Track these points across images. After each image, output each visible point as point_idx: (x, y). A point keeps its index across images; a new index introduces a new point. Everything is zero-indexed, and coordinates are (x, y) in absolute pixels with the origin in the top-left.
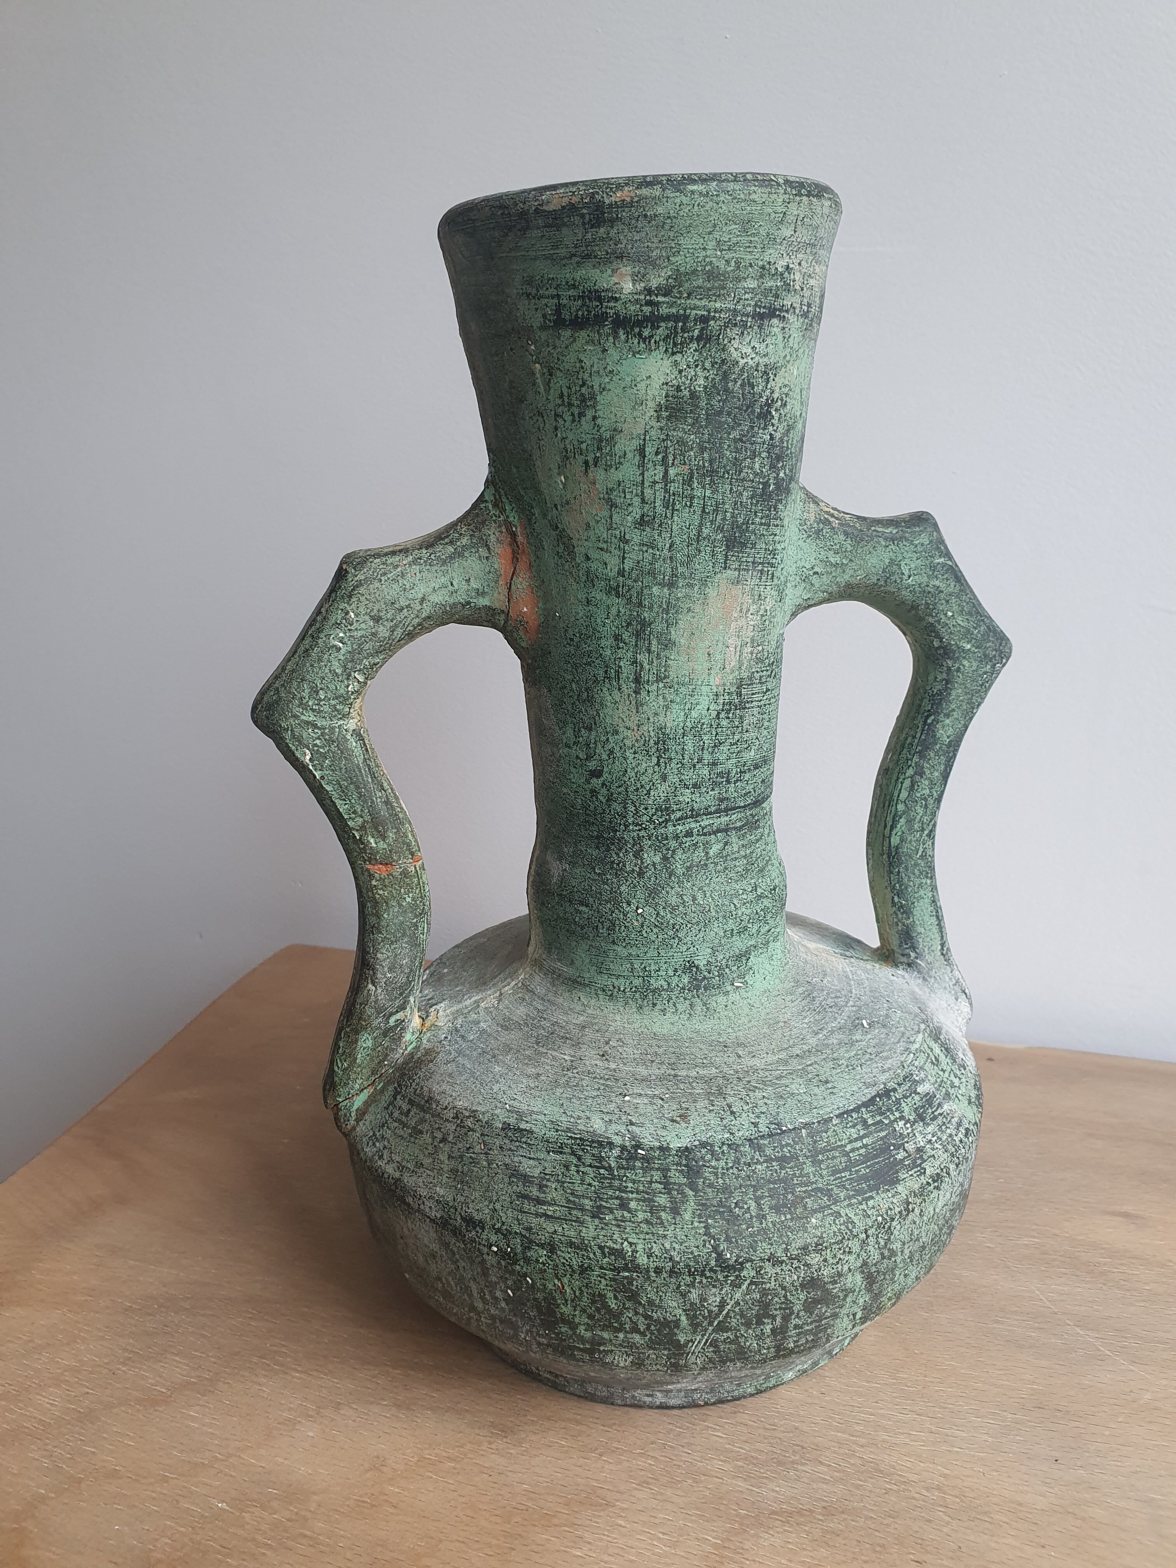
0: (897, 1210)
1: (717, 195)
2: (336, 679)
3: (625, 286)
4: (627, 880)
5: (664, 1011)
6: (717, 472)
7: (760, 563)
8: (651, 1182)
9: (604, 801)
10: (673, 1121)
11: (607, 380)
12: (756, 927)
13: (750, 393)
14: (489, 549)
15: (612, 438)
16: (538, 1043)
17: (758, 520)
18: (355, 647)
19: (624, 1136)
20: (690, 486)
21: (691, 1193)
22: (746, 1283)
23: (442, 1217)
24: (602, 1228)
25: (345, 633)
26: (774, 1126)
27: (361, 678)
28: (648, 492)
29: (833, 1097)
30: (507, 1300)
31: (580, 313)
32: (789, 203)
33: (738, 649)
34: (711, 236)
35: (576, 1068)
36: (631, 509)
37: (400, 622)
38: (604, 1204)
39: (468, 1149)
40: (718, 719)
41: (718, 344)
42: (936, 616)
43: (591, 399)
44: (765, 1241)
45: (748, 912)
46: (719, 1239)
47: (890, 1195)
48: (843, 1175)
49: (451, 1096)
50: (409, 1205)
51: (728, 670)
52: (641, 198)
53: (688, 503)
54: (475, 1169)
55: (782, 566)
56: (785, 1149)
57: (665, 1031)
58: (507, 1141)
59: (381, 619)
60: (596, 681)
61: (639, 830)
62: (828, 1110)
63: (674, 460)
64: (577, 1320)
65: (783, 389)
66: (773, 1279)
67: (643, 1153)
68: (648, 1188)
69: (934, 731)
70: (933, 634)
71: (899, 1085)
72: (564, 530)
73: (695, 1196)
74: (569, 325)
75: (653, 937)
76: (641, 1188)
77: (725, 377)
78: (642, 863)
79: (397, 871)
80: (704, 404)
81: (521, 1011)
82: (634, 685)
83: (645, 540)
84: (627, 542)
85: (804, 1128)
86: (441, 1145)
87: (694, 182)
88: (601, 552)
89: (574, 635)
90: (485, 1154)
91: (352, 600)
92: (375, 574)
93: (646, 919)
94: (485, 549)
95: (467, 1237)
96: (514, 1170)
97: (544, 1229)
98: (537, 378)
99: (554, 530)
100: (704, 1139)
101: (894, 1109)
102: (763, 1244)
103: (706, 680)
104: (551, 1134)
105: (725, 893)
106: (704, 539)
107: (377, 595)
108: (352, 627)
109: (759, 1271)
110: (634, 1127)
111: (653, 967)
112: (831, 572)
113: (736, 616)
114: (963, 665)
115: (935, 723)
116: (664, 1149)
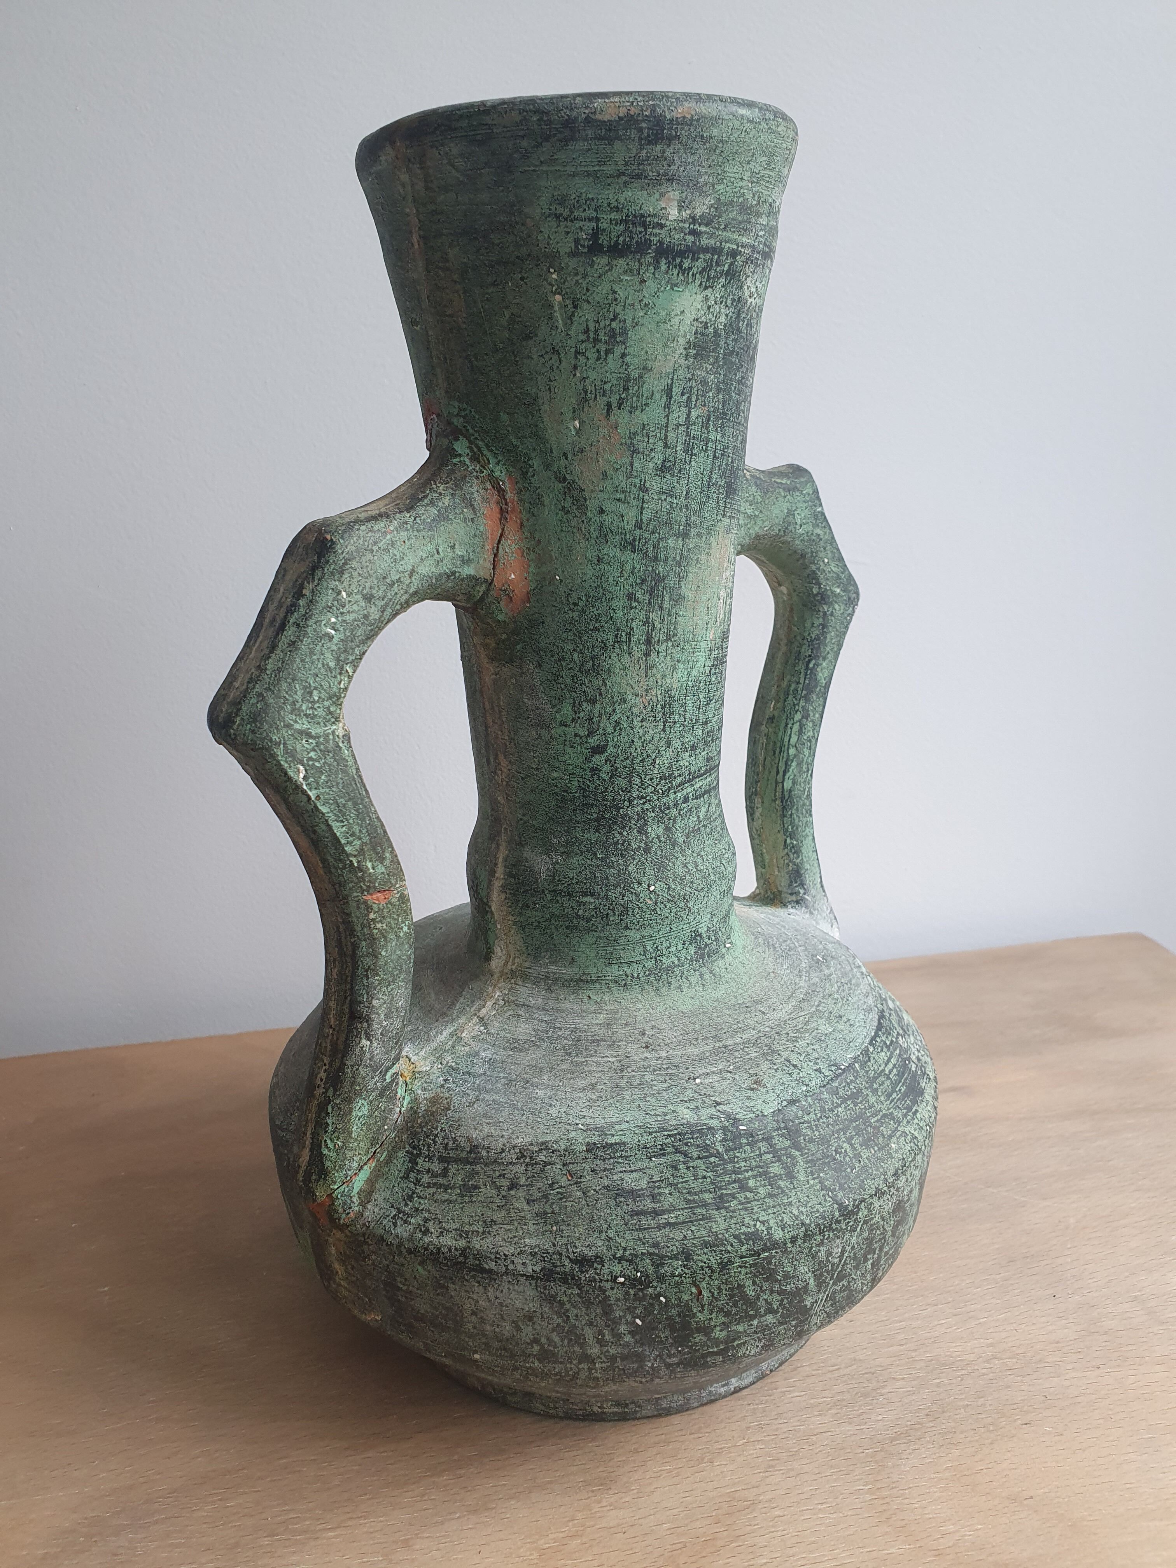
2: (330, 675)
3: (672, 212)
4: (634, 859)
5: (680, 987)
6: (726, 415)
8: (760, 1155)
9: (607, 778)
10: (752, 1089)
11: (642, 314)
14: (473, 509)
15: (640, 377)
16: (568, 1054)
18: (348, 634)
19: (718, 1118)
20: (707, 428)
21: (797, 1153)
22: (860, 1224)
23: (543, 1269)
24: (731, 1217)
25: (337, 617)
26: (833, 1068)
27: (353, 671)
28: (671, 435)
30: (634, 1331)
31: (621, 239)
33: (725, 601)
34: (748, 166)
36: (653, 454)
37: (391, 599)
38: (724, 1192)
39: (551, 1185)
40: (710, 675)
41: (738, 281)
42: (816, 563)
43: (621, 334)
44: (868, 1178)
46: (834, 1190)
47: (924, 1105)
48: (893, 1096)
49: (503, 1136)
50: (490, 1271)
51: (716, 622)
53: (704, 448)
54: (569, 1204)
56: (851, 1087)
57: (690, 1007)
58: (598, 1162)
59: (373, 597)
60: (604, 648)
61: (644, 803)
63: (696, 401)
64: (713, 1323)
66: (877, 1212)
67: (744, 1128)
68: (760, 1161)
69: (814, 675)
70: (814, 581)
71: (882, 1005)
72: (574, 481)
73: (801, 1155)
74: (605, 252)
75: (666, 912)
76: (754, 1164)
77: (738, 315)
78: (647, 837)
79: (393, 896)
80: (722, 343)
81: (524, 1030)
82: (644, 647)
83: (665, 487)
84: (646, 491)
85: (855, 1062)
86: (512, 1192)
88: (618, 503)
89: (579, 598)
90: (576, 1183)
91: (344, 576)
92: (366, 544)
93: (658, 895)
94: (470, 509)
95: (583, 1279)
96: (618, 1189)
97: (673, 1238)
98: (555, 311)
99: (560, 482)
100: (788, 1098)
101: (892, 1027)
102: (868, 1181)
103: (704, 636)
104: (645, 1139)
105: (715, 855)
106: (713, 485)
107: (369, 569)
108: (344, 610)
109: (870, 1208)
110: (722, 1106)
111: (665, 945)
112: (747, 524)
113: (726, 566)
114: (835, 609)
115: (816, 667)
116: (760, 1119)
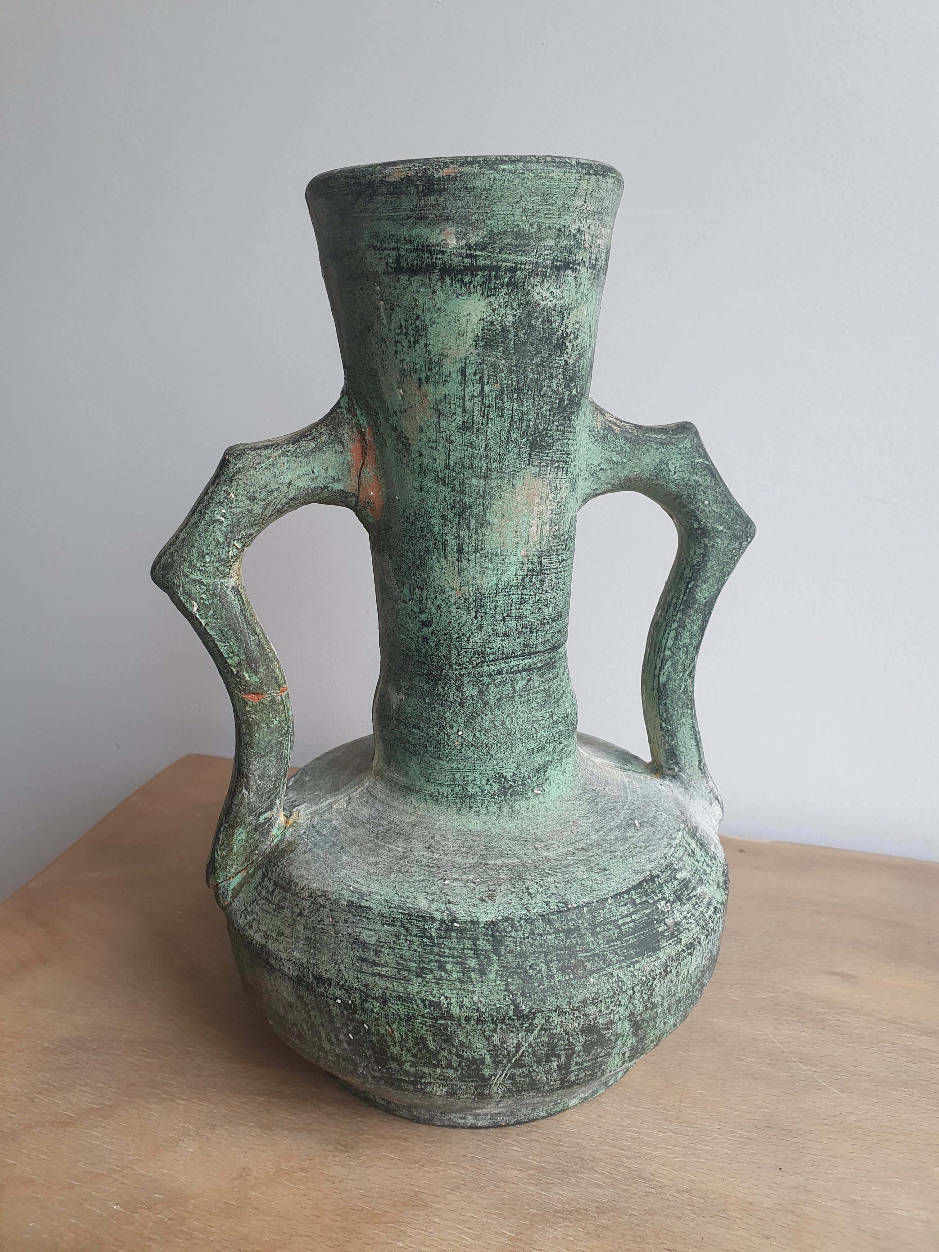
0: (658, 971)
1: (523, 173)
2: (219, 546)
3: (450, 242)
4: (450, 709)
5: (478, 813)
6: (522, 390)
7: (557, 461)
8: (463, 949)
9: (433, 646)
10: (482, 900)
11: (436, 315)
12: (552, 746)
13: (549, 328)
14: (343, 445)
15: (440, 360)
16: (377, 838)
17: (555, 427)
18: (234, 521)
19: (442, 912)
20: (501, 400)
21: (495, 958)
22: (538, 1029)
23: (298, 976)
24: (424, 985)
25: (226, 510)
26: (562, 905)
27: (239, 546)
28: (468, 404)
29: (609, 882)
30: (349, 1042)
31: (415, 262)
32: (580, 180)
33: (539, 528)
34: (518, 205)
35: (407, 858)
36: (455, 417)
37: (272, 501)
38: (426, 966)
39: (320, 921)
40: (524, 582)
41: (524, 289)
42: (696, 504)
43: (423, 330)
44: (552, 996)
45: (546, 734)
47: (652, 960)
48: (616, 943)
49: (307, 879)
50: (272, 965)
51: (531, 544)
52: (463, 174)
53: (500, 414)
54: (325, 938)
55: (575, 463)
56: (570, 923)
57: (479, 829)
58: (350, 916)
59: (256, 499)
60: (427, 551)
61: (461, 669)
62: (605, 892)
63: (488, 380)
64: (403, 1058)
65: (575, 325)
66: (559, 1026)
67: (458, 925)
68: (461, 953)
69: (693, 594)
70: (693, 518)
71: (662, 872)
72: (402, 432)
73: (498, 960)
74: (406, 272)
75: (470, 754)
76: (456, 953)
77: (529, 314)
78: (463, 695)
79: (266, 699)
80: (512, 336)
81: (365, 812)
82: (457, 555)
83: (466, 441)
84: (452, 442)
85: (585, 906)
86: (299, 918)
87: (505, 162)
88: (432, 450)
89: (410, 514)
90: (333, 925)
91: (233, 484)
92: (252, 463)
93: (465, 739)
94: (340, 445)
95: (317, 991)
96: (356, 939)
97: (378, 985)
98: (381, 313)
99: (394, 431)
100: (506, 915)
101: (657, 891)
102: (552, 998)
103: (514, 552)
104: (385, 910)
105: (528, 719)
106: (512, 441)
107: (253, 480)
108: (232, 505)
109: (548, 1020)
110: (451, 905)
111: (470, 778)
112: (614, 469)
113: (537, 502)
114: (717, 543)
115: (694, 587)
116: (475, 923)
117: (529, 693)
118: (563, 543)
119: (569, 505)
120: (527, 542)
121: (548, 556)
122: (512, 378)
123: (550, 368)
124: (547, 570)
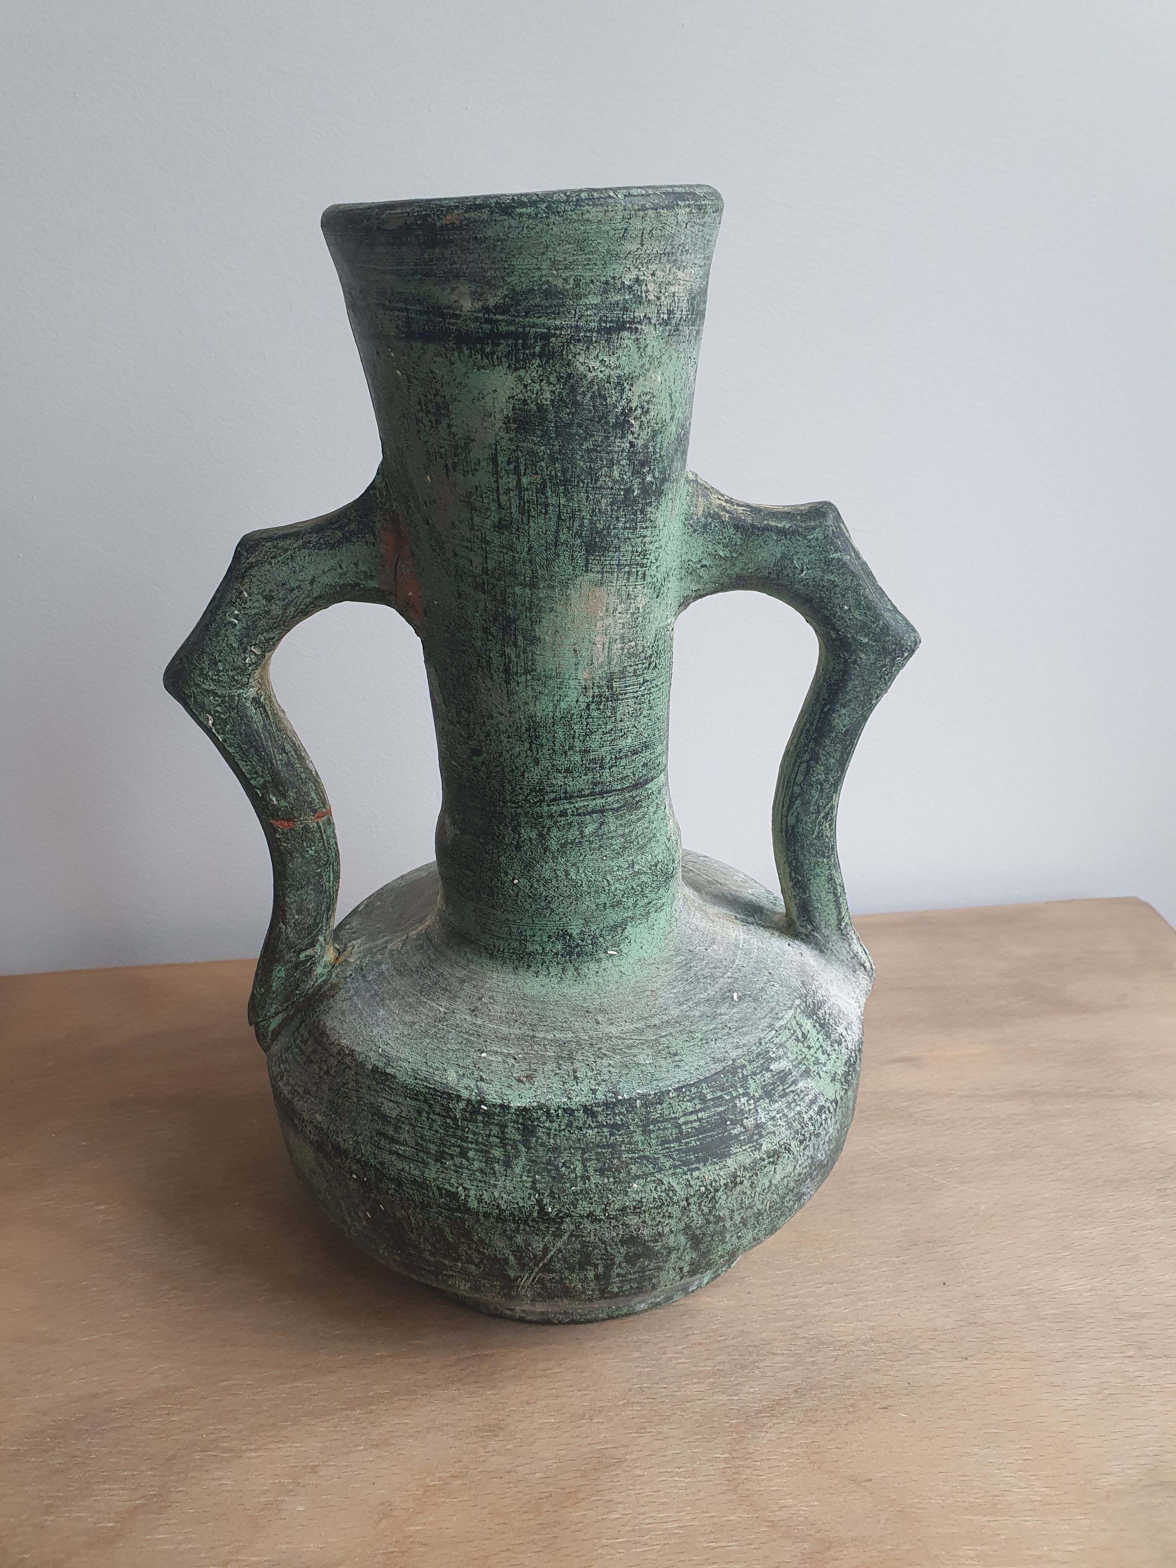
0: (723, 1182)
1: (547, 217)
2: (233, 652)
3: (464, 304)
4: (505, 853)
5: (537, 973)
6: (570, 481)
7: (627, 565)
8: (489, 1136)
9: (484, 777)
10: (519, 1080)
11: (457, 391)
12: (631, 901)
13: (602, 404)
14: (374, 535)
15: (466, 444)
16: (421, 992)
17: (620, 524)
18: (249, 623)
19: (472, 1090)
20: (544, 494)
21: (524, 1149)
22: (567, 1235)
23: (318, 1140)
24: (442, 1172)
25: (240, 611)
26: (611, 1095)
28: (504, 499)
29: (677, 1070)
30: (367, 1219)
31: (427, 327)
32: (630, 219)
33: (606, 645)
34: (545, 257)
35: (447, 1021)
36: (489, 513)
37: (292, 601)
38: (447, 1150)
39: (344, 1084)
40: (589, 710)
41: (563, 360)
42: (832, 609)
43: (445, 408)
44: (586, 1200)
45: (622, 887)
46: (543, 1194)
47: (717, 1168)
48: (672, 1145)
49: (339, 1033)
51: (596, 665)
52: (471, 221)
53: (543, 511)
54: (348, 1104)
55: (658, 564)
56: (617, 1118)
57: (534, 993)
58: (374, 1083)
59: (273, 598)
60: (471, 668)
61: (516, 808)
62: (668, 1083)
63: (525, 470)
64: (422, 1246)
65: (643, 398)
67: (486, 1108)
68: (487, 1140)
70: (829, 627)
71: (750, 1062)
72: (434, 525)
73: (527, 1153)
74: (419, 337)
75: (527, 906)
76: (480, 1140)
77: (573, 390)
78: (520, 837)
79: (299, 826)
80: (552, 417)
81: (416, 959)
82: (504, 676)
83: (505, 542)
84: (488, 543)
85: (640, 1099)
86: (325, 1077)
87: (523, 205)
88: (467, 550)
89: (449, 623)
90: (356, 1091)
91: (245, 580)
92: (266, 557)
93: (520, 889)
94: (371, 534)
95: (335, 1162)
97: (395, 1165)
98: (399, 383)
99: (426, 524)
100: (543, 1101)
101: (738, 1085)
102: (584, 1203)
103: (573, 675)
104: (410, 1081)
105: (599, 870)
106: (562, 544)
107: (268, 577)
108: (246, 606)
109: (579, 1226)
110: (483, 1083)
111: (528, 933)
112: (721, 565)
113: (602, 615)
114: (861, 658)
115: (831, 712)
116: (505, 1107)
117: (602, 839)
118: (644, 661)
119: (652, 615)
120: (590, 662)
121: (622, 678)
122: (555, 468)
123: (608, 453)
124: (621, 694)
